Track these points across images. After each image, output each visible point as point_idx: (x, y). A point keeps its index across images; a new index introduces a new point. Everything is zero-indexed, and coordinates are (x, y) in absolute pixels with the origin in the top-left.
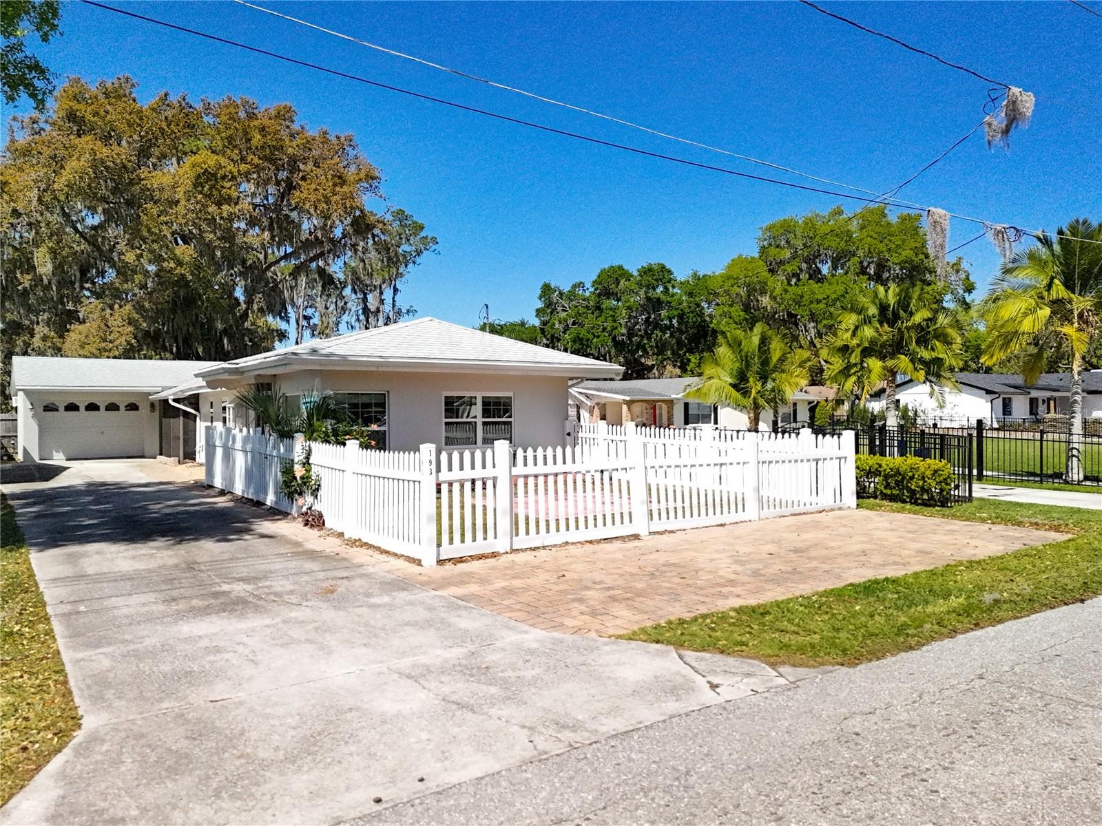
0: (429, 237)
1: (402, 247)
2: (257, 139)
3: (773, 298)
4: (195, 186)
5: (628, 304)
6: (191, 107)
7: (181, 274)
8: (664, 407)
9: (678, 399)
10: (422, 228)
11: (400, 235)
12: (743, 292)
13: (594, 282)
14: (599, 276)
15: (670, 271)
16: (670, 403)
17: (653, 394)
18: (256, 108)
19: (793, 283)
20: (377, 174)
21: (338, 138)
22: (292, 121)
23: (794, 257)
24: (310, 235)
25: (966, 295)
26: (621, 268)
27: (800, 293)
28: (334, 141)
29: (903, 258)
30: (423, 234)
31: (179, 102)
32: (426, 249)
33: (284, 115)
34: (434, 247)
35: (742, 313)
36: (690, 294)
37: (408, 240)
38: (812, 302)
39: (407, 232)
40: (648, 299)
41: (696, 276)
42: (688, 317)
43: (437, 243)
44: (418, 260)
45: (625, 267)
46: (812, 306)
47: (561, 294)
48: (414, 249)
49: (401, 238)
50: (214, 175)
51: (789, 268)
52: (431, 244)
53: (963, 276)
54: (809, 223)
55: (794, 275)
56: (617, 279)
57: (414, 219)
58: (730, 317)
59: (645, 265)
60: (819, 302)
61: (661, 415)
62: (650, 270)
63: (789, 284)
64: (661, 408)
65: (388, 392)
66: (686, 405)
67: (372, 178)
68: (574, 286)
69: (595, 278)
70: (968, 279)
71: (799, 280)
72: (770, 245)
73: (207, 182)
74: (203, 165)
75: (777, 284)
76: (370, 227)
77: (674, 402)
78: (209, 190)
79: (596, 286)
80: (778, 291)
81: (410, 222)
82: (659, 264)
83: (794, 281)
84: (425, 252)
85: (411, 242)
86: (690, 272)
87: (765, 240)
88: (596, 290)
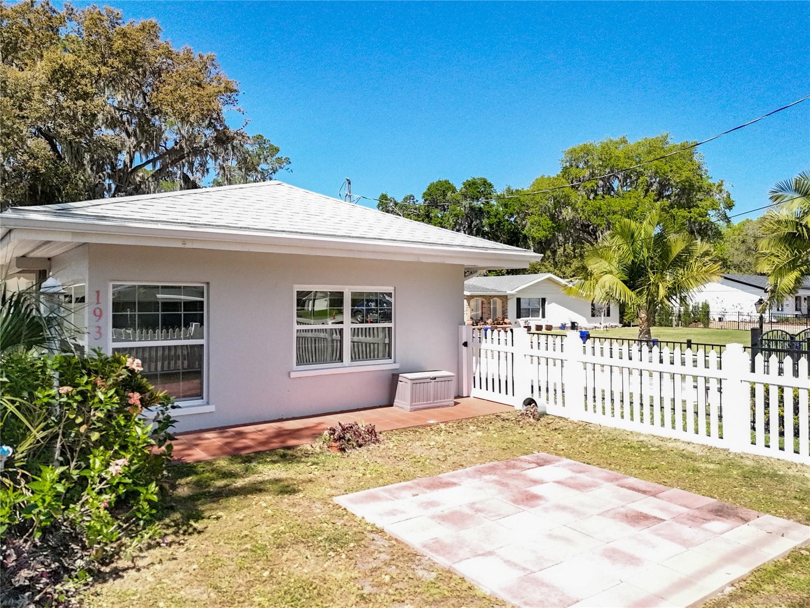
0: (283, 158)
1: (261, 166)
2: (118, 44)
3: (575, 209)
4: (51, 81)
5: (455, 212)
6: (54, 11)
7: (34, 167)
8: (499, 301)
9: (512, 295)
10: (277, 150)
11: (259, 155)
12: (551, 204)
13: (424, 194)
14: (428, 189)
15: (491, 185)
16: (505, 298)
17: (487, 290)
18: (120, 19)
19: (591, 197)
20: (235, 88)
21: (201, 57)
22: (157, 37)
23: (593, 175)
24: (176, 145)
25: (727, 211)
26: (447, 182)
27: (598, 205)
28: (197, 59)
29: (683, 178)
30: (277, 156)
31: (42, 7)
32: (281, 168)
33: (150, 31)
34: (288, 166)
35: (550, 222)
36: (506, 206)
37: (266, 160)
38: (609, 214)
39: (265, 153)
40: (472, 208)
41: (509, 191)
42: (504, 225)
43: (290, 163)
44: (273, 176)
45: (451, 182)
46: (610, 216)
47: (396, 204)
48: (270, 167)
49: (260, 159)
50: (71, 72)
51: (589, 185)
52: (285, 164)
53: (725, 195)
54: (605, 147)
55: (592, 191)
56: (444, 191)
57: (271, 143)
58: (539, 225)
59: (470, 179)
60: (614, 213)
61: (495, 309)
62: (474, 183)
63: (588, 198)
64: (495, 303)
65: (208, 283)
66: (519, 300)
67: (231, 91)
68: (406, 199)
69: (425, 190)
70: (729, 198)
71: (596, 195)
72: (571, 166)
73: (62, 78)
74: (59, 61)
75: (578, 198)
76: (230, 139)
77: (509, 298)
78: (64, 85)
79: (426, 198)
80: (579, 204)
81: (268, 146)
82: (481, 179)
83: (592, 196)
84: (280, 170)
85: (268, 162)
86: (505, 188)
87: (567, 161)
88: (425, 200)
